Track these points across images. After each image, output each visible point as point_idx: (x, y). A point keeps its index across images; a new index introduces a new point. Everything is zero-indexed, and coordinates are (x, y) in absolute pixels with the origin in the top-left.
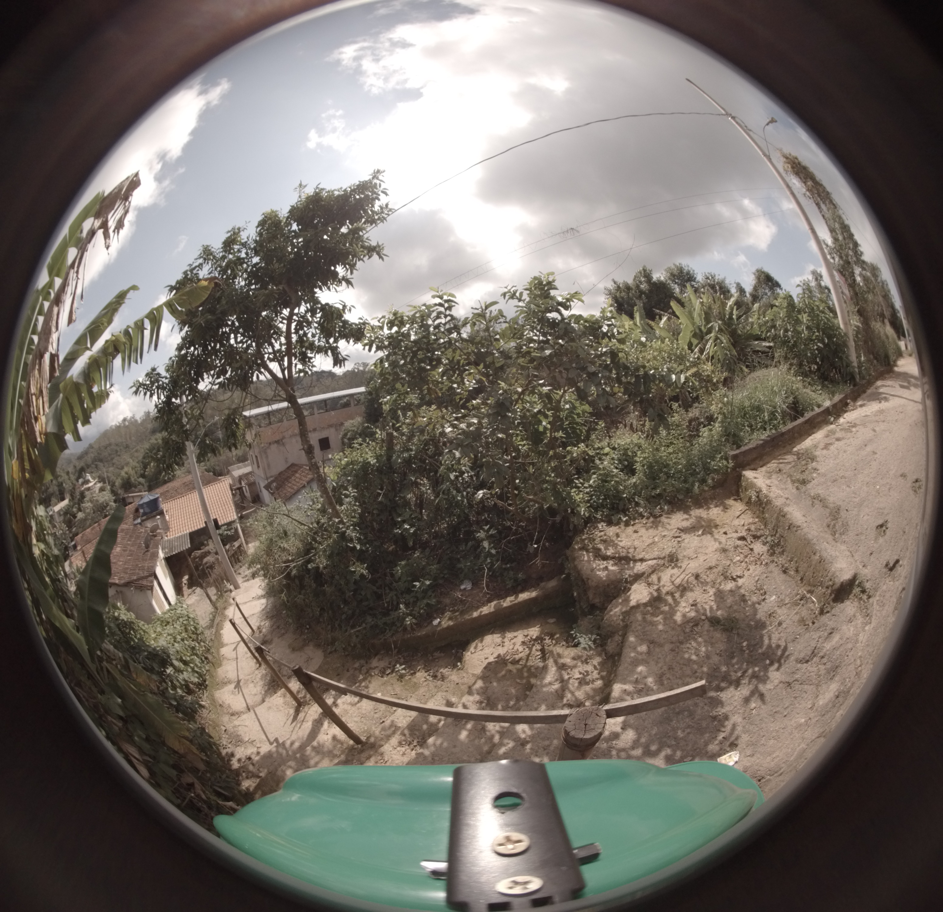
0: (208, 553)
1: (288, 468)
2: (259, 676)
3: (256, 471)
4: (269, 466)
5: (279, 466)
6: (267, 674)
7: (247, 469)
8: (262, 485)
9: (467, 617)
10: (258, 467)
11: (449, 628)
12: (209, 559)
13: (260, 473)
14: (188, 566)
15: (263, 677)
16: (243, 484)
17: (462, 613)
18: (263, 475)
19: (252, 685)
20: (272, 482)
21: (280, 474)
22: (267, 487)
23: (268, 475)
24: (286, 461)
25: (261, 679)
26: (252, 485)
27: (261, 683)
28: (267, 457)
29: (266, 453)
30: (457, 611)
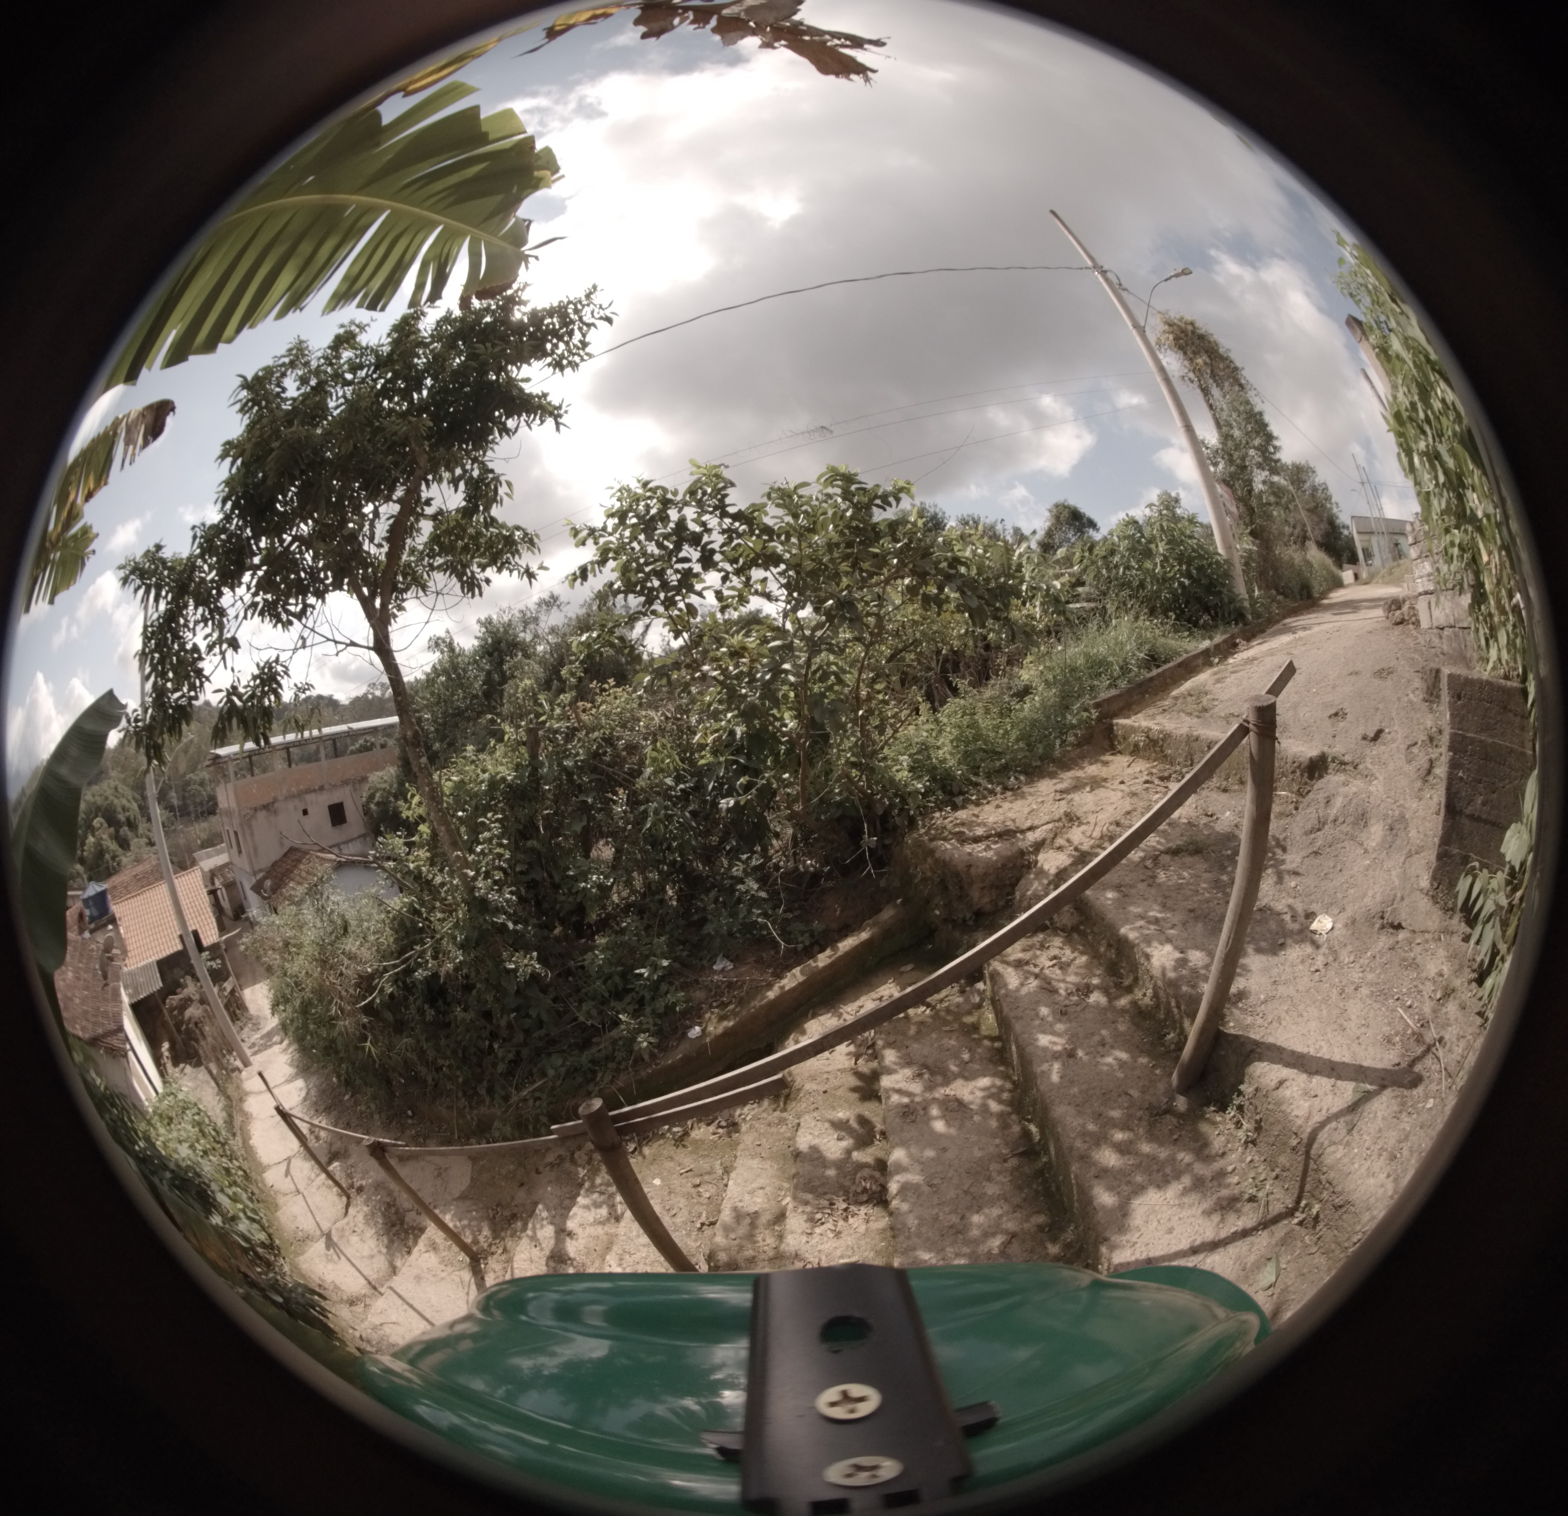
0: (188, 1001)
1: (285, 855)
2: (360, 1218)
3: (237, 861)
4: (256, 850)
5: (271, 853)
6: (373, 1214)
7: (221, 859)
8: (247, 886)
9: (757, 1003)
10: (240, 852)
11: (727, 1033)
12: (193, 1011)
13: (242, 863)
14: (165, 1024)
15: (369, 1218)
16: (218, 884)
17: (741, 1002)
18: (248, 869)
19: (354, 1239)
20: (265, 878)
21: (275, 865)
22: (257, 888)
23: (257, 868)
24: (282, 844)
25: (367, 1223)
26: (230, 886)
27: (370, 1232)
28: (252, 834)
29: (250, 827)
30: (730, 1003)
